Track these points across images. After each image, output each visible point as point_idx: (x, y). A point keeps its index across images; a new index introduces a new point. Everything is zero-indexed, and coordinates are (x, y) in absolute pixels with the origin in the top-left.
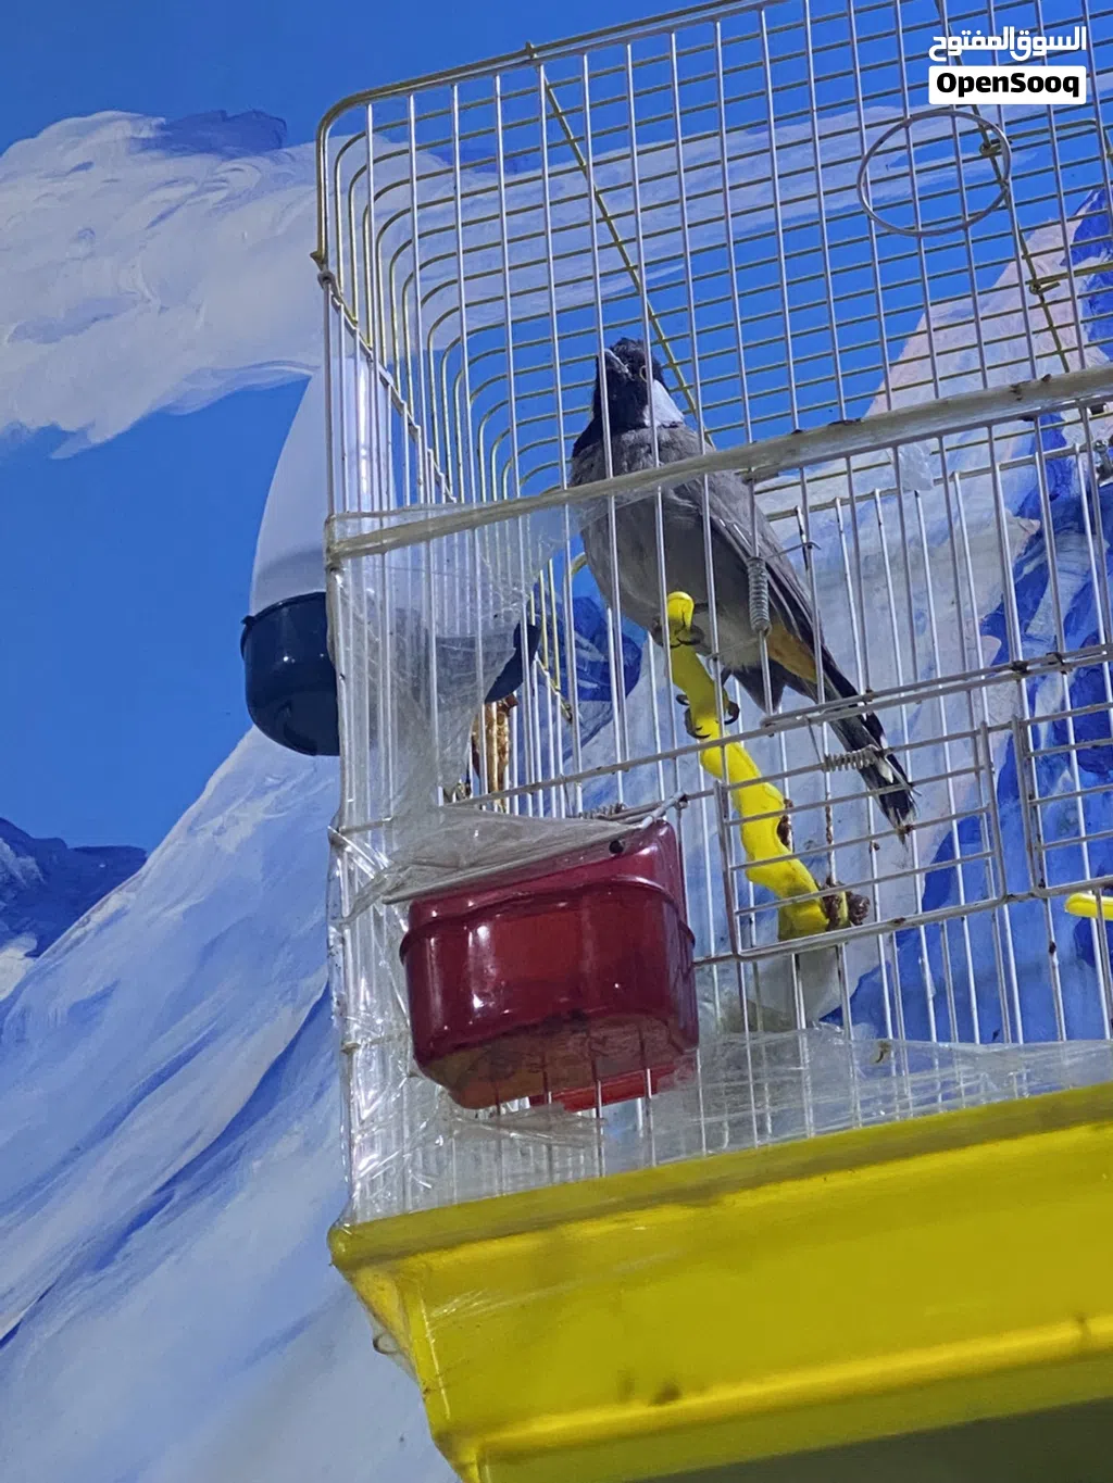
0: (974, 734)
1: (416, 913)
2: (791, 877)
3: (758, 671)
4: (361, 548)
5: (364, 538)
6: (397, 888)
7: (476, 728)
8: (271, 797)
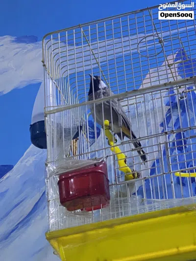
0: (158, 145)
2: (127, 170)
3: (120, 134)
4: (50, 113)
5: (51, 111)
6: (57, 172)
7: (71, 144)
8: (35, 156)
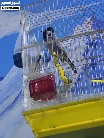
0: (82, 65)
1: (30, 83)
2: (65, 79)
5: (25, 48)
6: (28, 80)
7: (35, 65)
8: (16, 72)
